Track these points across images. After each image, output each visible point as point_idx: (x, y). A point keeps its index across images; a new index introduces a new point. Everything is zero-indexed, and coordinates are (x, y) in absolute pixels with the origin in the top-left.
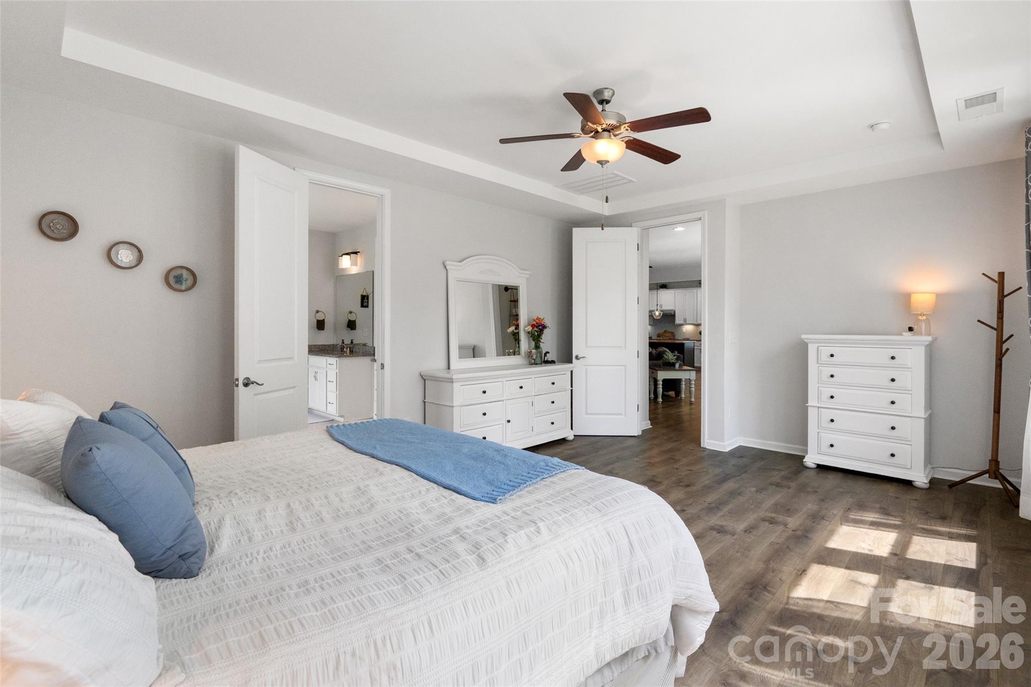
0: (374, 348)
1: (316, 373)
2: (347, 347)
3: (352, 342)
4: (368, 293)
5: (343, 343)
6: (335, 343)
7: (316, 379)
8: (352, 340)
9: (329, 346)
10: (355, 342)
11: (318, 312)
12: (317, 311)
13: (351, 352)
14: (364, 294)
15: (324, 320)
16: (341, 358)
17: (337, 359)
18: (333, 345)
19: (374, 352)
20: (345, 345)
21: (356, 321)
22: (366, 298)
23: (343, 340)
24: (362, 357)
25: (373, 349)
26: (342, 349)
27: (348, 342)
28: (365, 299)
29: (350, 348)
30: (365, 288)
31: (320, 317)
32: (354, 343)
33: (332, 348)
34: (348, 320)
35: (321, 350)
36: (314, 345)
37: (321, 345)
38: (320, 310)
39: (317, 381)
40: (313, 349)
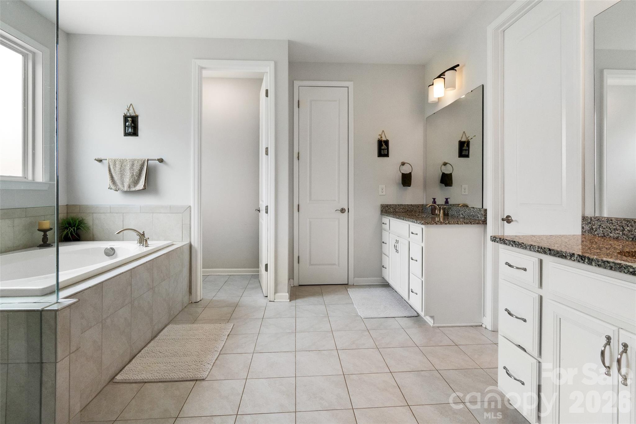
0: (486, 210)
1: (397, 241)
2: (440, 208)
3: (447, 202)
4: (469, 138)
5: (434, 202)
6: (425, 203)
7: (397, 251)
8: (447, 199)
9: (418, 206)
10: (451, 202)
11: (403, 164)
12: (402, 163)
13: (446, 215)
14: (464, 139)
15: (410, 173)
16: (429, 225)
17: (423, 226)
18: (423, 205)
19: (486, 218)
20: (438, 205)
21: (452, 174)
22: (465, 145)
23: (434, 199)
24: (464, 225)
25: (483, 212)
26: (433, 210)
27: (440, 201)
28: (464, 146)
29: (444, 209)
30: (464, 132)
31: (406, 170)
32: (450, 203)
33: (421, 209)
34: (442, 173)
35: (407, 211)
36: (399, 205)
37: (407, 205)
38: (407, 162)
39: (398, 253)
40: (397, 210)
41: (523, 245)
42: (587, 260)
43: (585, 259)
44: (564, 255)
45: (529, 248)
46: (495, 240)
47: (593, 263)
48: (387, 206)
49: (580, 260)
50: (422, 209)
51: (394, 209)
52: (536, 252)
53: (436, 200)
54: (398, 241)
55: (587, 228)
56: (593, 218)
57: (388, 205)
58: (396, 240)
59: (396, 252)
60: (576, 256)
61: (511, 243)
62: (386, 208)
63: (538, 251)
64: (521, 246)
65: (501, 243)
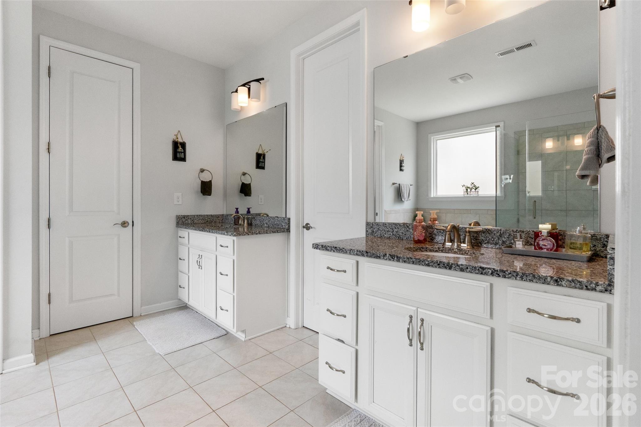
0: (289, 219)
1: (200, 257)
2: (244, 218)
3: (249, 212)
4: (265, 151)
5: (237, 212)
6: (225, 213)
7: (200, 266)
8: (249, 209)
9: (218, 216)
10: (252, 211)
11: (202, 171)
12: (201, 169)
13: (250, 225)
14: (260, 152)
15: (211, 181)
16: (241, 237)
17: (235, 238)
18: (223, 215)
19: (289, 226)
20: (242, 215)
21: (251, 184)
22: (262, 158)
23: (237, 209)
24: (272, 234)
25: (287, 221)
26: (236, 221)
27: (243, 211)
28: (260, 158)
29: (248, 219)
30: (261, 145)
31: (206, 177)
32: (251, 213)
33: (221, 219)
34: (241, 183)
35: (207, 222)
36: (197, 216)
37: (207, 215)
38: (207, 169)
39: (201, 269)
40: (195, 221)
41: (343, 250)
42: (396, 258)
43: (394, 257)
44: (378, 255)
45: (349, 252)
46: (317, 247)
47: (401, 260)
48: (184, 217)
49: (391, 259)
50: (223, 220)
51: (192, 221)
52: (355, 255)
53: (239, 210)
54: (202, 256)
55: (370, 231)
56: (374, 223)
57: (186, 216)
58: (199, 255)
59: (199, 268)
60: (388, 255)
61: (333, 249)
62: (183, 219)
63: (357, 254)
64: (342, 251)
65: (323, 250)
